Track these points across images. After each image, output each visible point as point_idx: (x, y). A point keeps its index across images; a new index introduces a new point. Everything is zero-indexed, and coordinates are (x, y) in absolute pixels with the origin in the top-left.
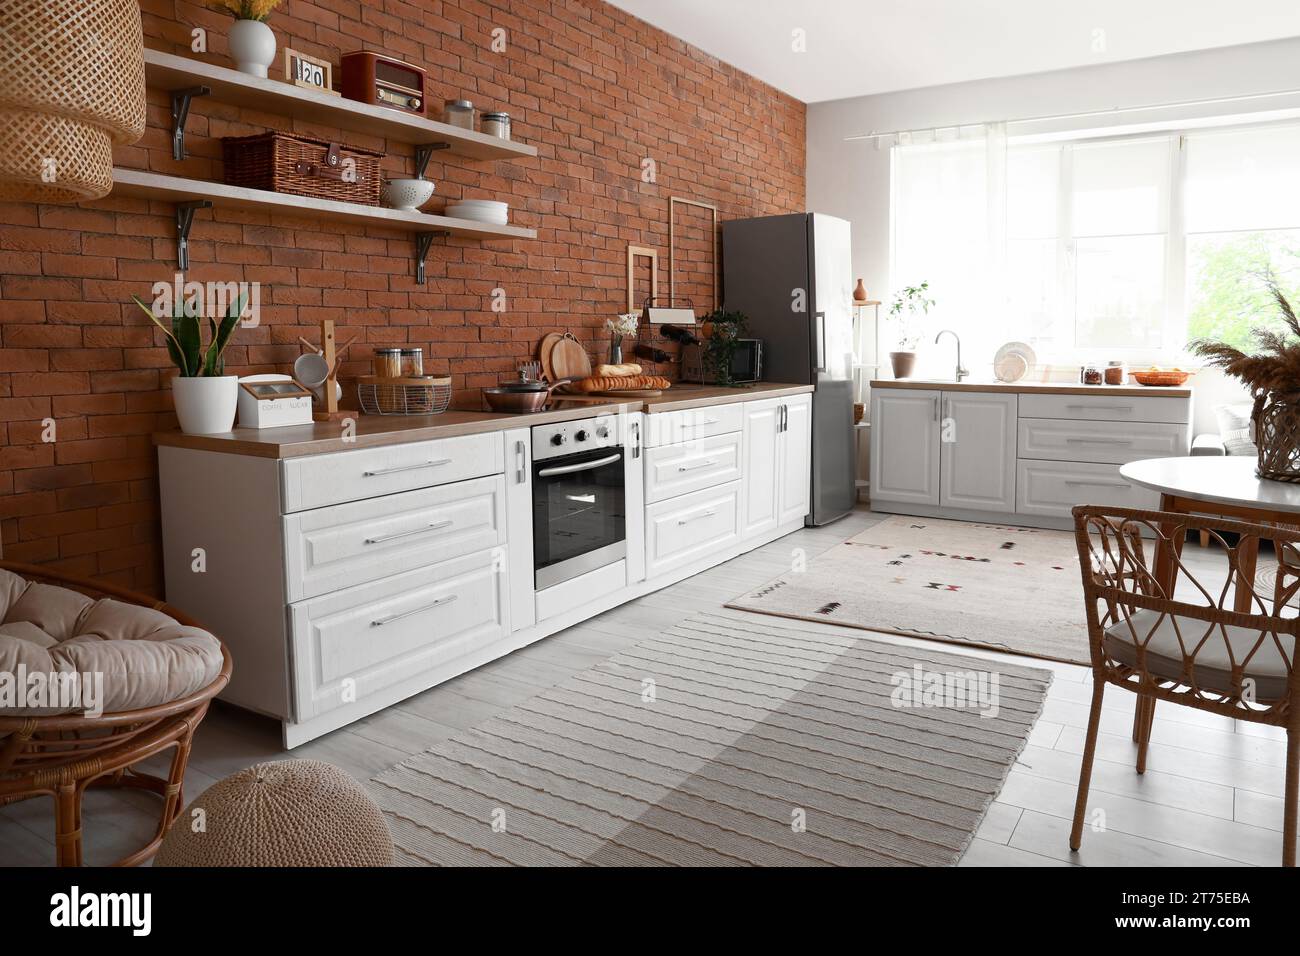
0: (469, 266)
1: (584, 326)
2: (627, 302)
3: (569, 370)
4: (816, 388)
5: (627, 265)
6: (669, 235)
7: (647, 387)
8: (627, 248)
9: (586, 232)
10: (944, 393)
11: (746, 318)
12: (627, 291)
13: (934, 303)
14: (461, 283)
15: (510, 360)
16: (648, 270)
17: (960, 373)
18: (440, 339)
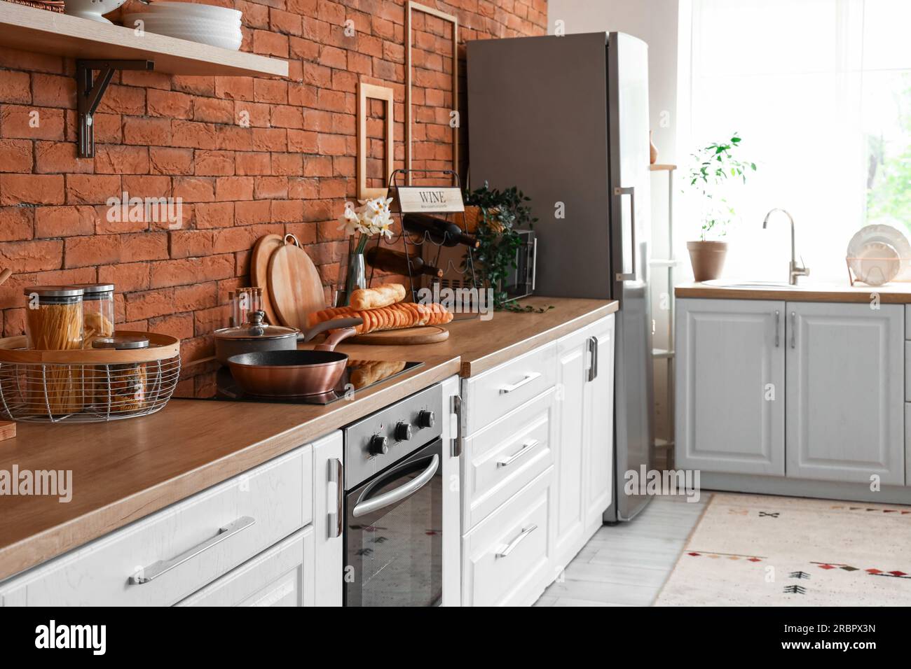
0: (155, 122)
1: (307, 221)
2: (357, 177)
3: (296, 300)
4: (620, 306)
5: (357, 115)
6: (405, 64)
7: (422, 323)
8: (357, 86)
9: (308, 60)
10: (789, 304)
11: (527, 199)
12: (357, 159)
13: (754, 167)
14: (143, 153)
15: (210, 288)
16: (380, 122)
17: (796, 271)
18: (112, 259)
